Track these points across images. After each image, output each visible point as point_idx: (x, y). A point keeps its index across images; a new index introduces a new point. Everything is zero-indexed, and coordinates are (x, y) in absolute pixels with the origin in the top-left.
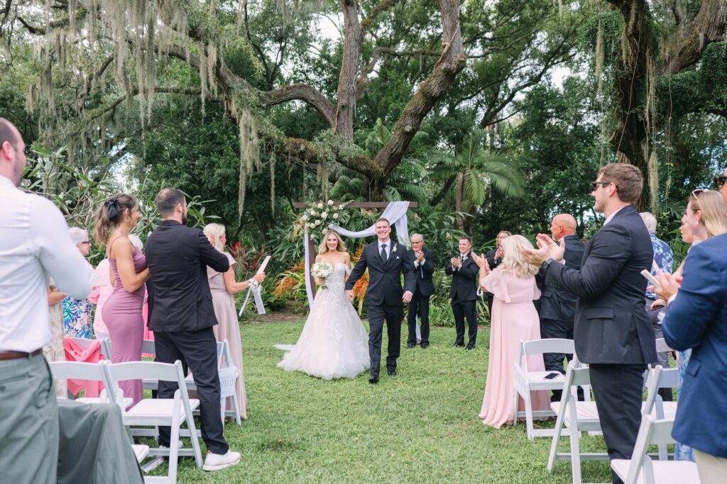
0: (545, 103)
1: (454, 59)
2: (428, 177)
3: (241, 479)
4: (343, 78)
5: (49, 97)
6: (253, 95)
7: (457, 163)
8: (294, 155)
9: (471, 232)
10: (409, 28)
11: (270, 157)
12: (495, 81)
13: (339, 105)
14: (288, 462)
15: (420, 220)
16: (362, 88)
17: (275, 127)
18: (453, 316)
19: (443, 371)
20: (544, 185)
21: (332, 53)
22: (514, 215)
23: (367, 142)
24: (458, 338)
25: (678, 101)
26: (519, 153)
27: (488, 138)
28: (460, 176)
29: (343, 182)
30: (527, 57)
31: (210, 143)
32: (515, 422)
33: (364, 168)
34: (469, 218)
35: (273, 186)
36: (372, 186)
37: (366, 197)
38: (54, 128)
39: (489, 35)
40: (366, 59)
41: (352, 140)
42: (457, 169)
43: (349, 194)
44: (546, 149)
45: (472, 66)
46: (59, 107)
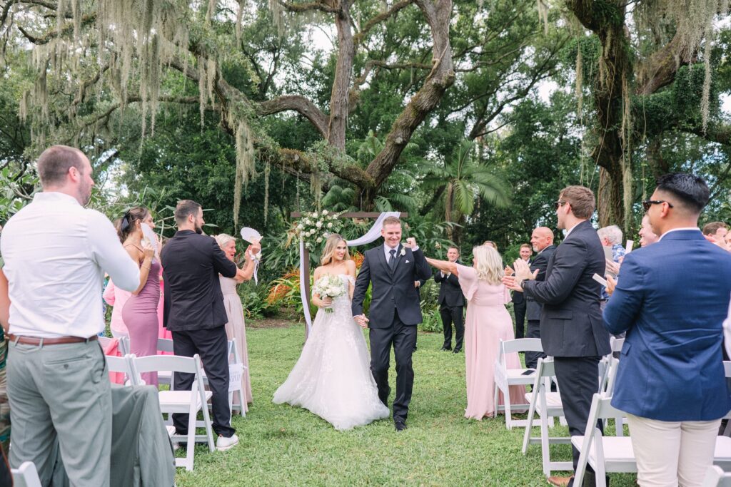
0: (532, 116)
1: (444, 75)
2: (418, 188)
3: (251, 461)
4: (335, 90)
5: (42, 103)
6: (249, 107)
7: (446, 174)
8: (289, 165)
9: (460, 242)
10: (400, 42)
11: (265, 166)
12: (484, 94)
13: (332, 116)
14: (291, 447)
15: (410, 229)
16: (354, 100)
17: (270, 138)
18: (441, 322)
19: (431, 372)
20: (531, 196)
21: (325, 64)
22: (502, 225)
23: (359, 152)
24: (446, 342)
25: (653, 120)
26: (507, 164)
27: (477, 150)
28: (450, 186)
29: (335, 191)
30: (515, 71)
31: (204, 152)
32: (496, 415)
33: (356, 178)
34: (457, 228)
35: (267, 195)
36: (364, 195)
37: (358, 206)
38: (47, 134)
39: (478, 49)
40: (358, 70)
41: (344, 151)
42: (447, 179)
43: (341, 203)
44: (533, 161)
45: (461, 80)
46: (52, 113)
